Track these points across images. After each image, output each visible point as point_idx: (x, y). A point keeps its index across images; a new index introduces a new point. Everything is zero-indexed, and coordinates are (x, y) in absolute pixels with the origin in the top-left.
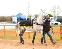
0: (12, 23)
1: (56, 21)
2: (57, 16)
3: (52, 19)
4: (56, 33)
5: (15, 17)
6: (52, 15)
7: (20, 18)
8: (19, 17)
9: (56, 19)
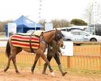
0: (7, 35)
1: (93, 34)
2: (94, 24)
3: (85, 29)
4: (93, 57)
5: (13, 24)
6: (86, 21)
7: (24, 25)
8: (20, 24)
9: (94, 31)
